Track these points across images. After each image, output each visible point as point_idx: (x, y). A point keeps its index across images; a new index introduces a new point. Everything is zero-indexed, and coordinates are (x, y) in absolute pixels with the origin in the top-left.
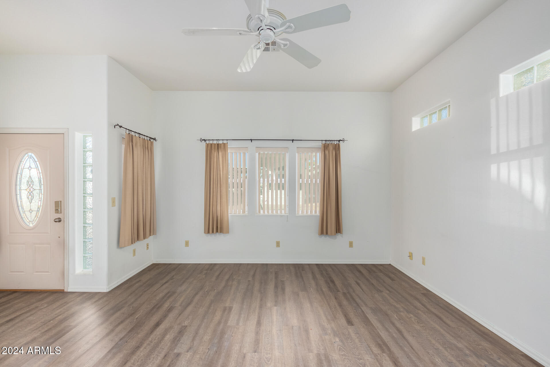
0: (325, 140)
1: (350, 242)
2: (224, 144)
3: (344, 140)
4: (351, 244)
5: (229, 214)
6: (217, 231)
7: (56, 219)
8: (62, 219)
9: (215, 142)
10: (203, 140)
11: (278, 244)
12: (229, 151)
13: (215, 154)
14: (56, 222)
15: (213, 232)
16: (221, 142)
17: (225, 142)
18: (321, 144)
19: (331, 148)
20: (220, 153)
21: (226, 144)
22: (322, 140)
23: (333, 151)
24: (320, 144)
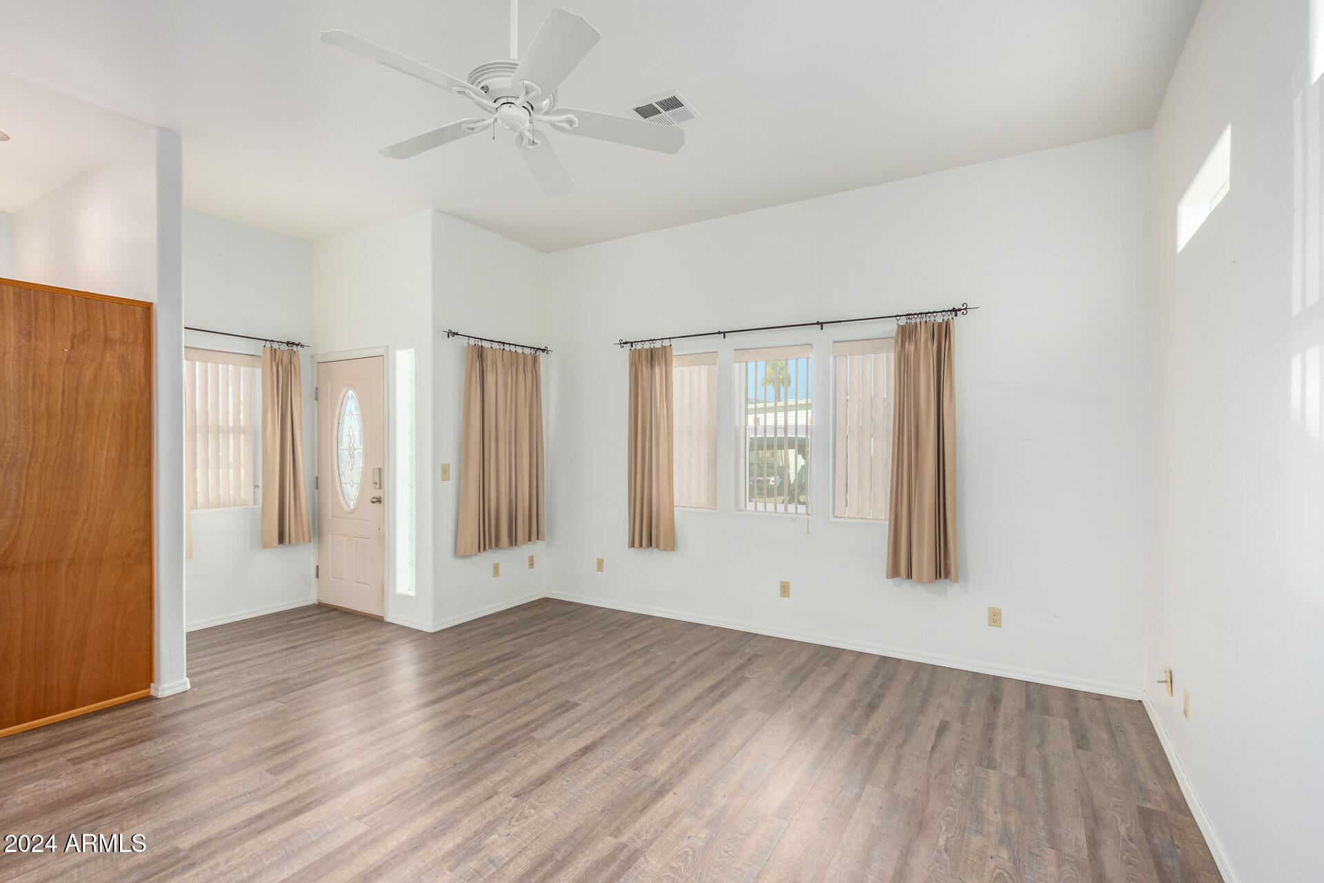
0: (907, 315)
1: (990, 609)
2: (664, 348)
3: (965, 309)
4: (995, 617)
5: (675, 508)
6: (650, 544)
7: (374, 498)
8: (382, 500)
9: (647, 345)
10: (624, 343)
11: (785, 589)
12: (675, 362)
13: (645, 370)
14: (373, 502)
15: (641, 545)
16: (658, 345)
17: (666, 343)
18: (896, 326)
19: (923, 335)
20: (657, 370)
21: (667, 348)
22: (898, 316)
23: (930, 344)
24: (891, 327)
